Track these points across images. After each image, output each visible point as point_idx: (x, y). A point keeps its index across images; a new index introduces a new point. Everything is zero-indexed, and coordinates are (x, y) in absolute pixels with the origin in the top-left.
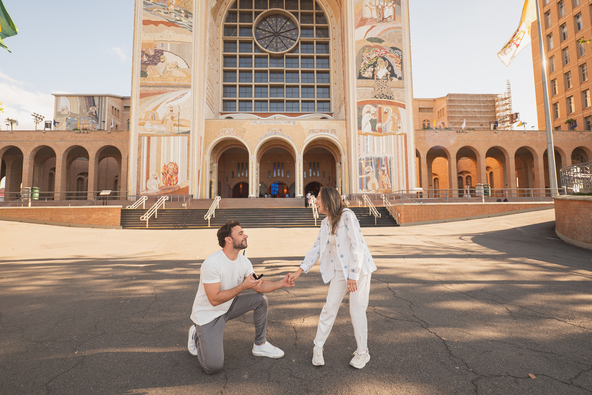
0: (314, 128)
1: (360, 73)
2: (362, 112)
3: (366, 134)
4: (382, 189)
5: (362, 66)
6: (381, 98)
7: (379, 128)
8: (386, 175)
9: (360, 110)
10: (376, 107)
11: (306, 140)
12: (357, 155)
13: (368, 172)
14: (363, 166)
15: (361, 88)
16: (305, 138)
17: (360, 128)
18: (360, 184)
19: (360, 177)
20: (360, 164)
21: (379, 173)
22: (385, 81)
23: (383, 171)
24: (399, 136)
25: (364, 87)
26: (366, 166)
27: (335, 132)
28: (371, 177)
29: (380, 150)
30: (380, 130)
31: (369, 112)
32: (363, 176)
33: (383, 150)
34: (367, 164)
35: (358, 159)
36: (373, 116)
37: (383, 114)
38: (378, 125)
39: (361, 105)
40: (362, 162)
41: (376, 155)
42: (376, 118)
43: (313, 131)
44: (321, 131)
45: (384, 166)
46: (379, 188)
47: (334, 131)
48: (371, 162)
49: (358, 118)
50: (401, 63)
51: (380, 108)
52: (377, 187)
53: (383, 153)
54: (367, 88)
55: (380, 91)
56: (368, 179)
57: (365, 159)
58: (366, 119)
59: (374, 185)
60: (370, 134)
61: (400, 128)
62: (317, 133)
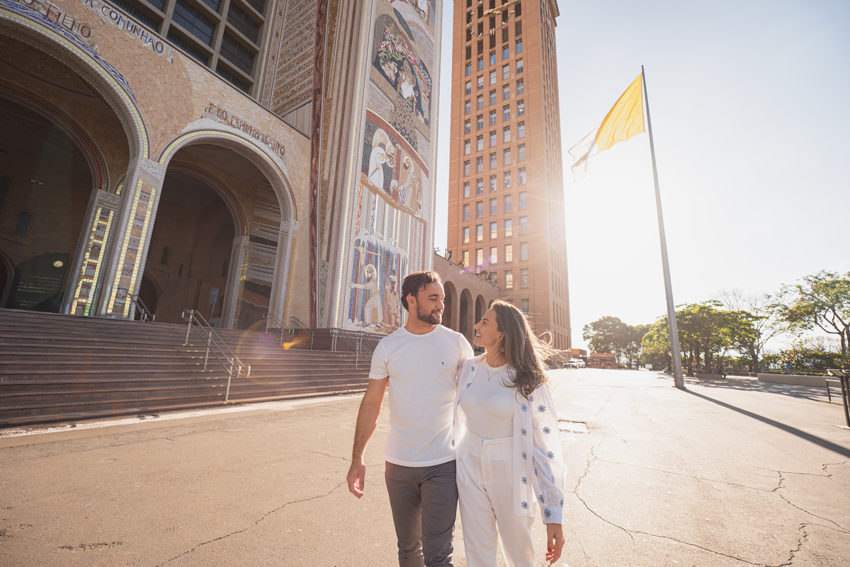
0: (227, 110)
1: (378, 58)
2: (372, 136)
3: (374, 190)
4: (387, 326)
5: (382, 46)
6: (401, 134)
7: (394, 190)
8: (395, 294)
9: (370, 131)
10: (394, 144)
11: (189, 127)
12: (354, 231)
13: (369, 280)
14: (362, 262)
15: (377, 88)
16: (189, 117)
17: (365, 169)
18: (351, 305)
19: (354, 286)
20: (357, 254)
21: (387, 287)
22: (410, 109)
23: (393, 283)
24: (418, 222)
25: (382, 90)
26: (367, 263)
27: (283, 154)
28: (373, 291)
29: (391, 236)
30: (395, 194)
31: (382, 145)
32: (359, 286)
33: (396, 238)
34: (369, 259)
35: (354, 239)
36: (388, 160)
37: (402, 167)
38: (394, 183)
39: (373, 123)
40: (361, 249)
41: (386, 244)
42: (392, 166)
43: (222, 114)
44: (247, 128)
45: (394, 273)
46: (383, 321)
47: (279, 148)
48: (376, 256)
49: (365, 145)
50: (429, 97)
51: (399, 152)
52: (380, 319)
53: (395, 243)
54: (385, 97)
55: (402, 119)
56: (367, 295)
57: (366, 244)
58: (377, 157)
59: (375, 310)
60: (381, 195)
61: (420, 206)
62: (231, 124)
